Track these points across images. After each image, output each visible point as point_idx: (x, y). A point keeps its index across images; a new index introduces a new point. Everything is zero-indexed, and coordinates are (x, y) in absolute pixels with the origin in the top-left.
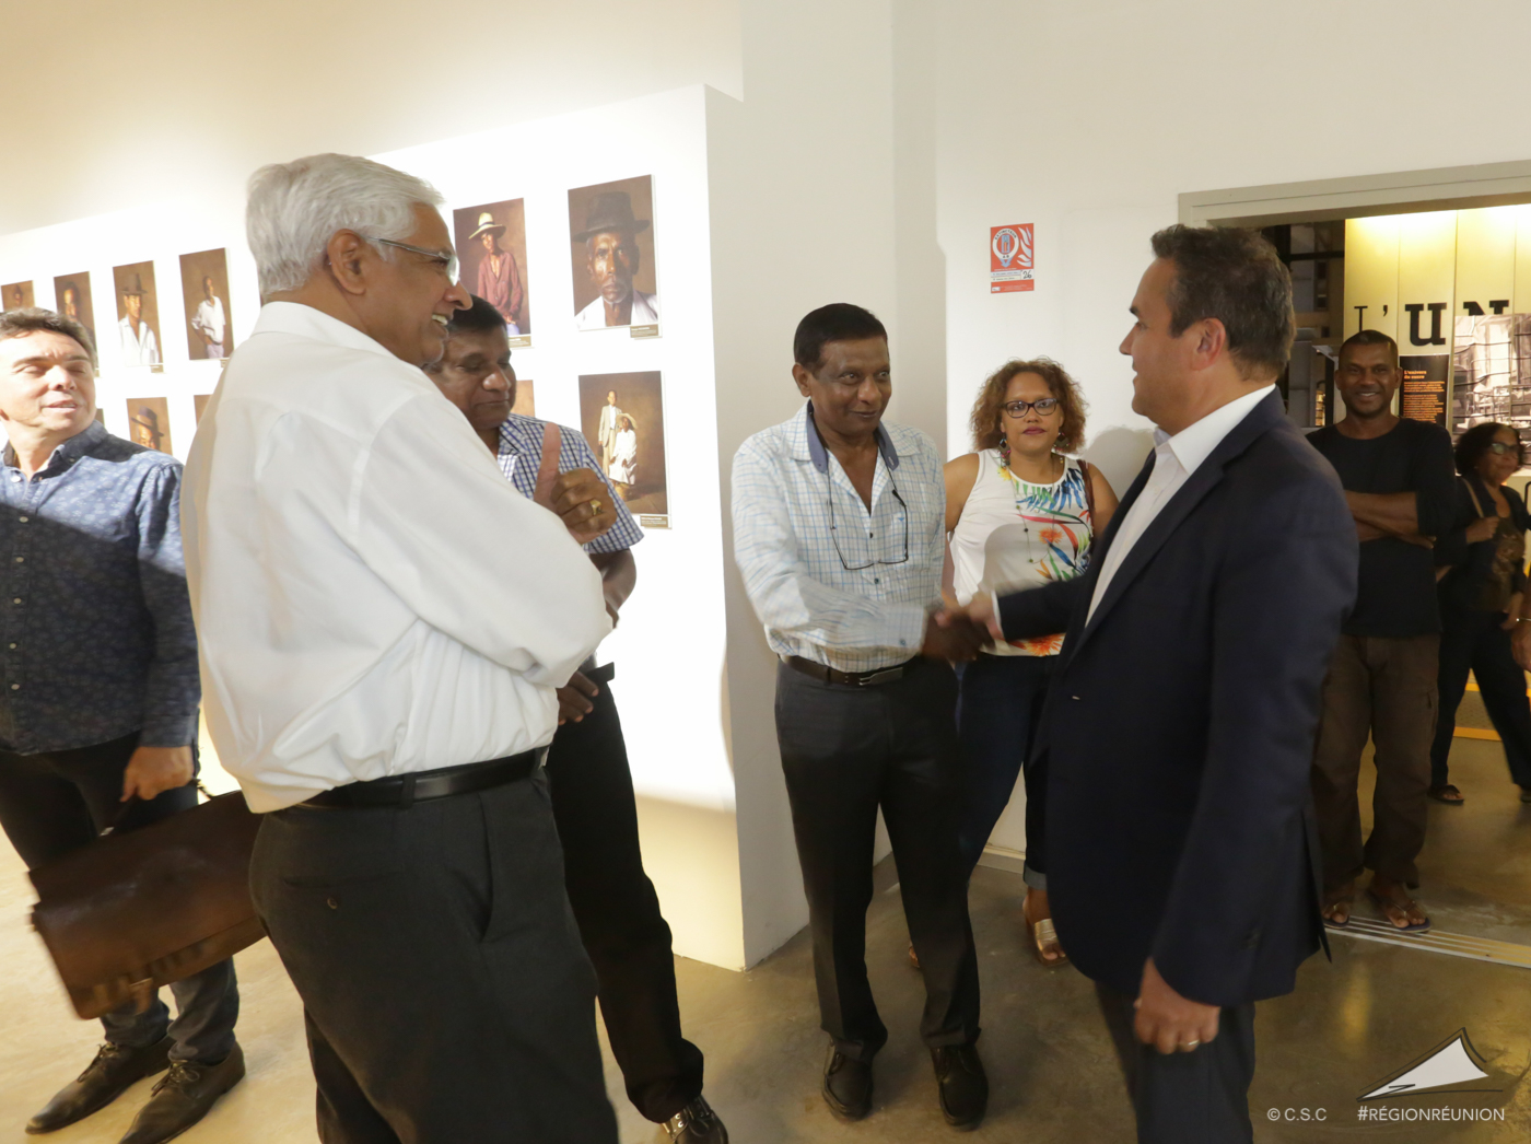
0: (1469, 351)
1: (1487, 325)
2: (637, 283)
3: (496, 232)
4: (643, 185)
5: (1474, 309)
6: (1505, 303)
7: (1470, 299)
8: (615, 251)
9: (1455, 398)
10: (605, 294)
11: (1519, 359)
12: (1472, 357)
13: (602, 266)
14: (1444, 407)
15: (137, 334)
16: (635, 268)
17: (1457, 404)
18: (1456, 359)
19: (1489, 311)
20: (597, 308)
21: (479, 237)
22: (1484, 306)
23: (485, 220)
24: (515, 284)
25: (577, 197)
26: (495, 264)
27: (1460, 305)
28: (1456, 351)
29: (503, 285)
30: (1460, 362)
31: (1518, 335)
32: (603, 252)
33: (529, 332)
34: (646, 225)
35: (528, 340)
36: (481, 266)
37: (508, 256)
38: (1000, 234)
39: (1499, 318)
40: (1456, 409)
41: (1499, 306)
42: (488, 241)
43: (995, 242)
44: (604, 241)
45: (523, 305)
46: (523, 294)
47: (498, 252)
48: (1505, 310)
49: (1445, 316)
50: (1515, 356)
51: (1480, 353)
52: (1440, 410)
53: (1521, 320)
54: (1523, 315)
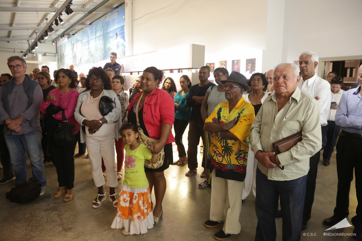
2: (253, 69)
3: (237, 63)
4: (255, 59)
8: (251, 66)
10: (249, 70)
13: (249, 67)
15: (188, 71)
16: (253, 68)
20: (248, 71)
21: (235, 63)
23: (236, 62)
24: (239, 68)
25: (247, 60)
26: (236, 66)
29: (237, 68)
32: (250, 66)
34: (255, 63)
36: (235, 66)
38: (295, 62)
42: (236, 64)
44: (250, 65)
46: (239, 70)
47: (237, 65)
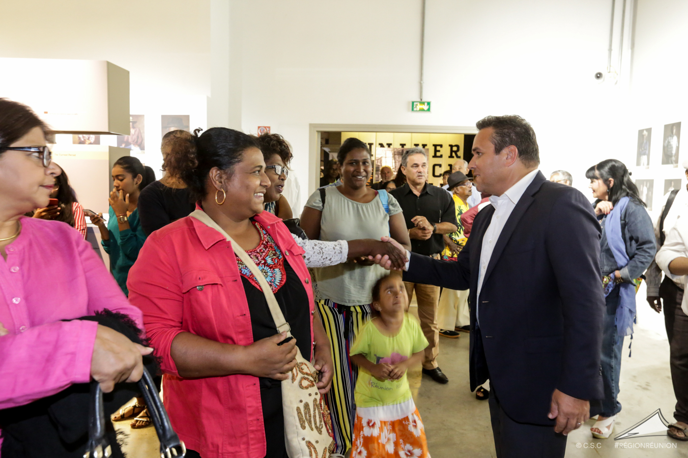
0: (380, 159)
1: (385, 151)
5: (382, 145)
6: (391, 144)
7: (381, 142)
9: (376, 174)
11: (395, 162)
12: (381, 161)
14: (373, 177)
17: (377, 176)
18: (376, 161)
19: (386, 146)
22: (385, 145)
24: (140, 137)
27: (378, 144)
28: (377, 159)
30: (378, 162)
31: (395, 155)
33: (144, 150)
35: (144, 152)
37: (138, 130)
38: (260, 128)
39: (389, 149)
40: (376, 178)
41: (389, 145)
43: (259, 130)
45: (143, 143)
48: (391, 146)
49: (373, 147)
50: (394, 161)
51: (383, 160)
52: (371, 178)
53: (395, 150)
54: (396, 148)
